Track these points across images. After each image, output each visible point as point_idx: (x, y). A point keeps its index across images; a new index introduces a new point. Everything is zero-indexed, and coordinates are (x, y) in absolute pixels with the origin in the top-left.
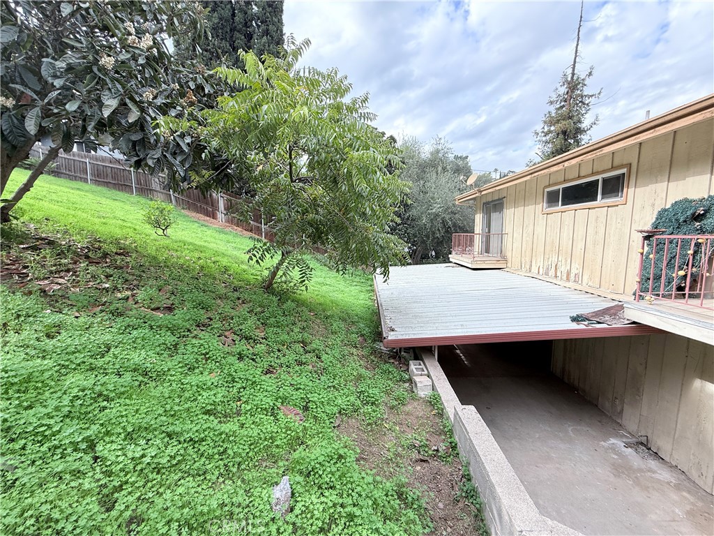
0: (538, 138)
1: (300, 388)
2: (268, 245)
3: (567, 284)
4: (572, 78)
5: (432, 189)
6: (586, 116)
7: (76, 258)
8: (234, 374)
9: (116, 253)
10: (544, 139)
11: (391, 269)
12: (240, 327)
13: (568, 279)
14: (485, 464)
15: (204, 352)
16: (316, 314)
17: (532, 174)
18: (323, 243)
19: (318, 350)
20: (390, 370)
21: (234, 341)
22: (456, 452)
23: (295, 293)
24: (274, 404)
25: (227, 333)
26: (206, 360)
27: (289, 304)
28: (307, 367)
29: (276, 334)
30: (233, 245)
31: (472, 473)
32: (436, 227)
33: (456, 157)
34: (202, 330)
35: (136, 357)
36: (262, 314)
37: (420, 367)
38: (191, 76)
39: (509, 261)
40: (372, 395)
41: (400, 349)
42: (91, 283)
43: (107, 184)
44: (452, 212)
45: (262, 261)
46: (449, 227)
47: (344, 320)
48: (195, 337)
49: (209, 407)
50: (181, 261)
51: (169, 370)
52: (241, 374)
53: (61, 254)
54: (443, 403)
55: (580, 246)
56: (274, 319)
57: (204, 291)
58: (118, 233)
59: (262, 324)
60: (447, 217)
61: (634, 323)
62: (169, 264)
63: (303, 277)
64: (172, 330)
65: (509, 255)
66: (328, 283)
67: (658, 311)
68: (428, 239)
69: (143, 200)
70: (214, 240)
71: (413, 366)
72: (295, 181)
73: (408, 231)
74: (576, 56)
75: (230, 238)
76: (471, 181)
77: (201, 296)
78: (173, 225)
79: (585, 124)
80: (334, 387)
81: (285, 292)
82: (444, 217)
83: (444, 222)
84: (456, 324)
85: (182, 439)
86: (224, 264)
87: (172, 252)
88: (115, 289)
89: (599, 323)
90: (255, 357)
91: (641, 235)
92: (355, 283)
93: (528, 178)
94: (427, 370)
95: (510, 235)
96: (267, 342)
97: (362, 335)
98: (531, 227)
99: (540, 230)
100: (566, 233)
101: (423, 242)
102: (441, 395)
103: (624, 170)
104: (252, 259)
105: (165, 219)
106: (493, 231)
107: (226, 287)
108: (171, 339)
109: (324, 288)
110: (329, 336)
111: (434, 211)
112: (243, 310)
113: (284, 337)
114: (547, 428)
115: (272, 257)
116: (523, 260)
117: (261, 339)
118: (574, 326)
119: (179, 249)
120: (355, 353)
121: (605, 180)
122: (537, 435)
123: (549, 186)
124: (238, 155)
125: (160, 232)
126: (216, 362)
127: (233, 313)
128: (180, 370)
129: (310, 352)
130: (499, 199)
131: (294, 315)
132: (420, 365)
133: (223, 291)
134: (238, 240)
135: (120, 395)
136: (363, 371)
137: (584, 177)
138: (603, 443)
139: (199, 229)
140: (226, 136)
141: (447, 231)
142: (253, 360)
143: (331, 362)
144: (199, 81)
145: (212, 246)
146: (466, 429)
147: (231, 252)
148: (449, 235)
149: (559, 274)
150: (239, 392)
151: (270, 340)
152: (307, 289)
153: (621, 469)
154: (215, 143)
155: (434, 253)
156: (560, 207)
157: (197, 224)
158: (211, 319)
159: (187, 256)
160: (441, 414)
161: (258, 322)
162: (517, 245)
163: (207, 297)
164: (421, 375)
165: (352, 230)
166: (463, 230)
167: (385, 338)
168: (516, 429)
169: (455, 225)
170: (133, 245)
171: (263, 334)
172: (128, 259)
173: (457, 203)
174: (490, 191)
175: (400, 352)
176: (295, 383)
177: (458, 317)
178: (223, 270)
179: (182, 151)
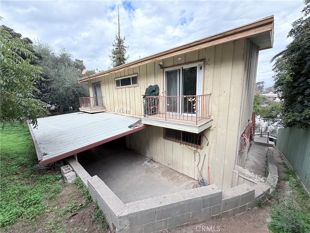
0: (111, 59)
3: (127, 115)
4: (119, 38)
5: (64, 74)
6: (125, 54)
10: (113, 59)
11: (38, 120)
13: (127, 113)
14: (103, 198)
17: (109, 72)
20: (47, 177)
22: (91, 200)
31: (99, 205)
32: (69, 94)
33: (76, 60)
37: (68, 168)
39: (106, 108)
40: (34, 199)
41: (54, 163)
44: (77, 87)
46: (77, 94)
54: (82, 181)
55: (128, 101)
60: (75, 89)
61: (144, 124)
65: (106, 105)
67: (149, 120)
68: (66, 100)
71: (63, 169)
73: (52, 97)
74: (119, 30)
76: (84, 72)
79: (125, 57)
82: (73, 89)
83: (73, 92)
84: (85, 140)
89: (136, 127)
91: (142, 97)
93: (108, 74)
94: (72, 168)
95: (105, 98)
98: (112, 93)
99: (115, 95)
100: (124, 96)
101: (63, 102)
102: (81, 177)
103: (136, 75)
106: (98, 96)
111: (66, 86)
114: (128, 168)
116: (111, 107)
118: (130, 129)
121: (132, 78)
122: (125, 172)
123: (116, 78)
130: (98, 82)
132: (68, 167)
136: (24, 188)
137: (126, 76)
138: (143, 165)
141: (76, 96)
146: (93, 188)
148: (78, 98)
149: (124, 112)
153: (148, 170)
155: (72, 108)
156: (121, 87)
160: (82, 186)
162: (108, 101)
164: (69, 172)
166: (84, 95)
167: (40, 161)
168: (118, 174)
169: (80, 93)
173: (79, 82)
174: (94, 78)
175: (54, 165)
177: (85, 137)
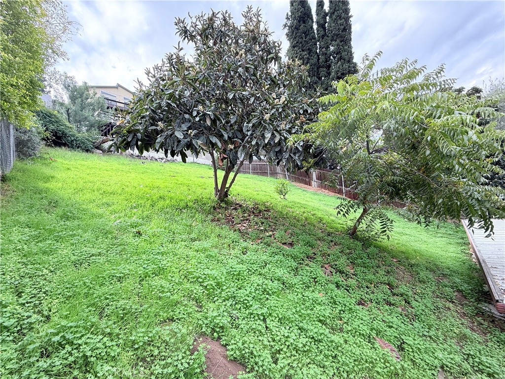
1: (392, 327)
2: (352, 202)
7: (250, 214)
8: (335, 298)
9: (265, 210)
12: (336, 263)
15: (314, 277)
16: (400, 261)
18: (402, 199)
19: (406, 295)
21: (332, 272)
23: (376, 240)
24: (370, 333)
25: (326, 266)
26: (315, 283)
27: (371, 250)
28: (396, 309)
29: (363, 272)
30: (323, 202)
34: (310, 261)
35: (280, 272)
36: (351, 255)
38: (300, 107)
42: (256, 227)
43: (257, 173)
45: (348, 214)
47: (431, 270)
48: (307, 265)
49: (322, 318)
50: (294, 214)
51: (295, 284)
52: (340, 300)
53: (244, 212)
56: (361, 261)
57: (310, 235)
58: (264, 199)
59: (351, 262)
62: (288, 216)
63: (384, 228)
64: (294, 258)
66: (408, 233)
69: (272, 179)
70: (311, 200)
72: (372, 153)
75: (321, 197)
77: (308, 238)
78: (289, 192)
80: (430, 337)
81: (368, 239)
85: (308, 335)
86: (319, 216)
87: (289, 209)
88: (265, 230)
90: (348, 288)
92: (439, 235)
96: (356, 278)
97: (459, 291)
104: (340, 213)
105: (285, 189)
107: (322, 232)
108: (294, 264)
109: (404, 237)
110: (417, 284)
112: (336, 250)
113: (370, 276)
115: (355, 212)
117: (351, 275)
119: (292, 207)
120: (452, 308)
124: (333, 146)
125: (282, 197)
126: (322, 286)
127: (329, 252)
128: (301, 286)
129: (398, 295)
131: (378, 259)
133: (321, 235)
134: (326, 199)
135: (274, 293)
136: (468, 332)
139: (302, 193)
140: (324, 136)
142: (348, 291)
143: (423, 311)
144: (305, 108)
145: (310, 204)
147: (322, 207)
150: (340, 313)
151: (359, 277)
152: (388, 238)
154: (318, 143)
157: (300, 190)
158: (315, 254)
159: (298, 211)
161: (348, 261)
163: (312, 239)
165: (435, 186)
167: (497, 301)
170: (271, 205)
171: (352, 271)
172: (270, 214)
176: (387, 321)
178: (319, 220)
179: (299, 151)
